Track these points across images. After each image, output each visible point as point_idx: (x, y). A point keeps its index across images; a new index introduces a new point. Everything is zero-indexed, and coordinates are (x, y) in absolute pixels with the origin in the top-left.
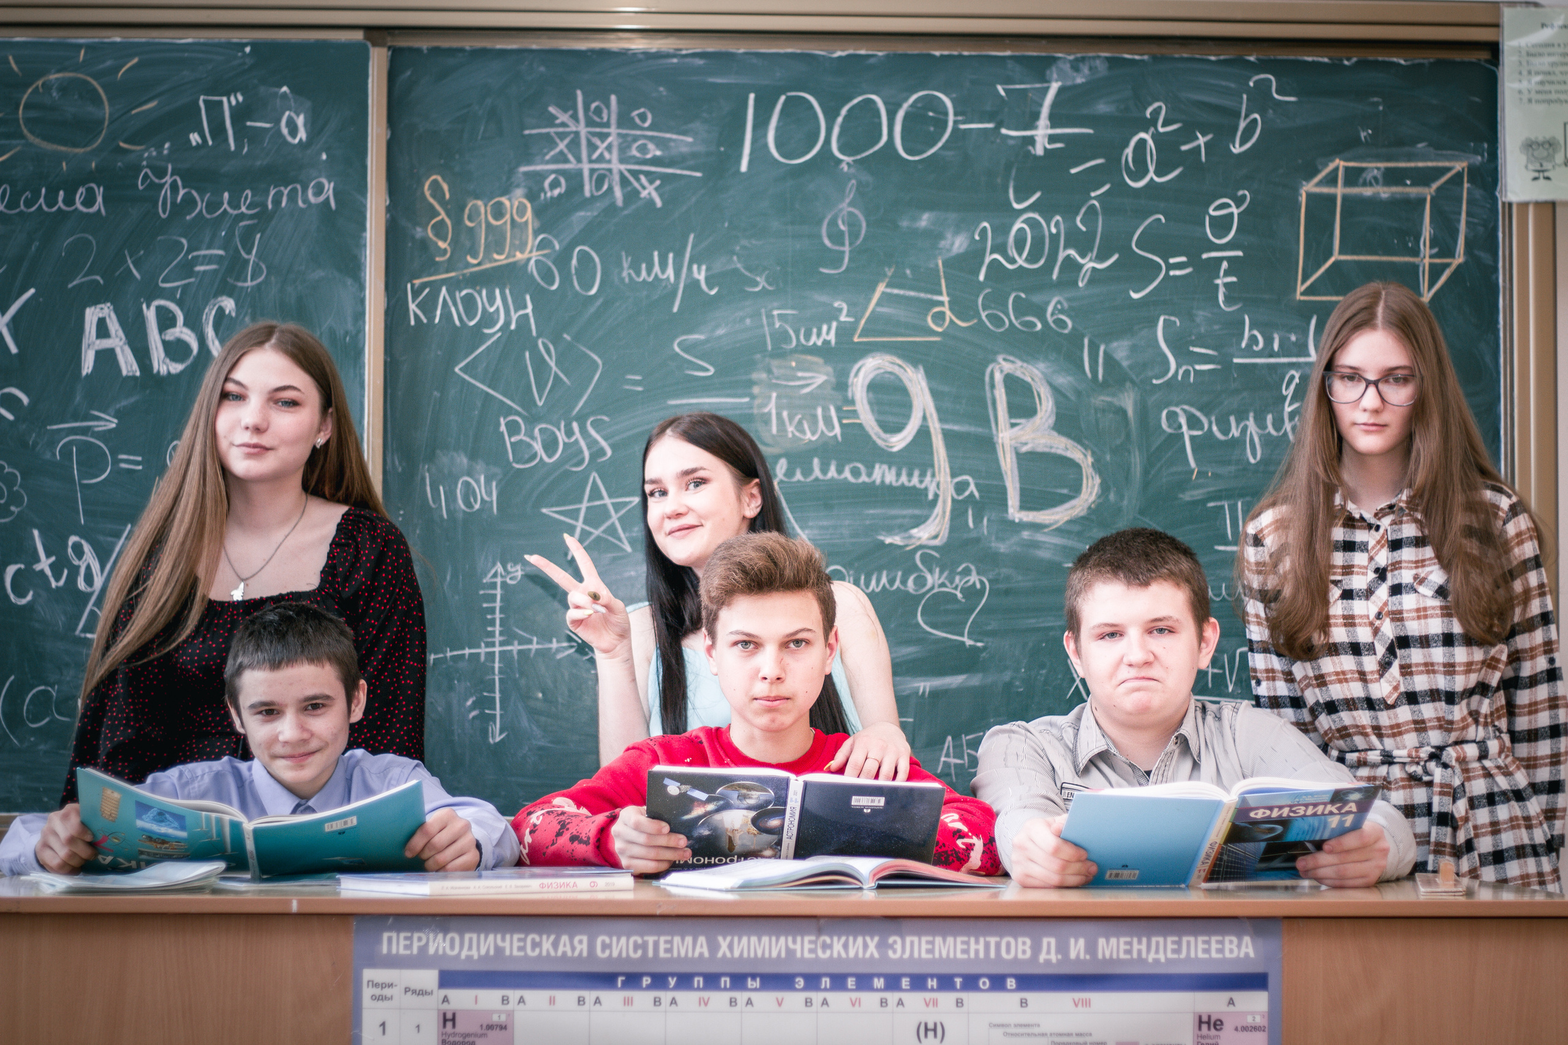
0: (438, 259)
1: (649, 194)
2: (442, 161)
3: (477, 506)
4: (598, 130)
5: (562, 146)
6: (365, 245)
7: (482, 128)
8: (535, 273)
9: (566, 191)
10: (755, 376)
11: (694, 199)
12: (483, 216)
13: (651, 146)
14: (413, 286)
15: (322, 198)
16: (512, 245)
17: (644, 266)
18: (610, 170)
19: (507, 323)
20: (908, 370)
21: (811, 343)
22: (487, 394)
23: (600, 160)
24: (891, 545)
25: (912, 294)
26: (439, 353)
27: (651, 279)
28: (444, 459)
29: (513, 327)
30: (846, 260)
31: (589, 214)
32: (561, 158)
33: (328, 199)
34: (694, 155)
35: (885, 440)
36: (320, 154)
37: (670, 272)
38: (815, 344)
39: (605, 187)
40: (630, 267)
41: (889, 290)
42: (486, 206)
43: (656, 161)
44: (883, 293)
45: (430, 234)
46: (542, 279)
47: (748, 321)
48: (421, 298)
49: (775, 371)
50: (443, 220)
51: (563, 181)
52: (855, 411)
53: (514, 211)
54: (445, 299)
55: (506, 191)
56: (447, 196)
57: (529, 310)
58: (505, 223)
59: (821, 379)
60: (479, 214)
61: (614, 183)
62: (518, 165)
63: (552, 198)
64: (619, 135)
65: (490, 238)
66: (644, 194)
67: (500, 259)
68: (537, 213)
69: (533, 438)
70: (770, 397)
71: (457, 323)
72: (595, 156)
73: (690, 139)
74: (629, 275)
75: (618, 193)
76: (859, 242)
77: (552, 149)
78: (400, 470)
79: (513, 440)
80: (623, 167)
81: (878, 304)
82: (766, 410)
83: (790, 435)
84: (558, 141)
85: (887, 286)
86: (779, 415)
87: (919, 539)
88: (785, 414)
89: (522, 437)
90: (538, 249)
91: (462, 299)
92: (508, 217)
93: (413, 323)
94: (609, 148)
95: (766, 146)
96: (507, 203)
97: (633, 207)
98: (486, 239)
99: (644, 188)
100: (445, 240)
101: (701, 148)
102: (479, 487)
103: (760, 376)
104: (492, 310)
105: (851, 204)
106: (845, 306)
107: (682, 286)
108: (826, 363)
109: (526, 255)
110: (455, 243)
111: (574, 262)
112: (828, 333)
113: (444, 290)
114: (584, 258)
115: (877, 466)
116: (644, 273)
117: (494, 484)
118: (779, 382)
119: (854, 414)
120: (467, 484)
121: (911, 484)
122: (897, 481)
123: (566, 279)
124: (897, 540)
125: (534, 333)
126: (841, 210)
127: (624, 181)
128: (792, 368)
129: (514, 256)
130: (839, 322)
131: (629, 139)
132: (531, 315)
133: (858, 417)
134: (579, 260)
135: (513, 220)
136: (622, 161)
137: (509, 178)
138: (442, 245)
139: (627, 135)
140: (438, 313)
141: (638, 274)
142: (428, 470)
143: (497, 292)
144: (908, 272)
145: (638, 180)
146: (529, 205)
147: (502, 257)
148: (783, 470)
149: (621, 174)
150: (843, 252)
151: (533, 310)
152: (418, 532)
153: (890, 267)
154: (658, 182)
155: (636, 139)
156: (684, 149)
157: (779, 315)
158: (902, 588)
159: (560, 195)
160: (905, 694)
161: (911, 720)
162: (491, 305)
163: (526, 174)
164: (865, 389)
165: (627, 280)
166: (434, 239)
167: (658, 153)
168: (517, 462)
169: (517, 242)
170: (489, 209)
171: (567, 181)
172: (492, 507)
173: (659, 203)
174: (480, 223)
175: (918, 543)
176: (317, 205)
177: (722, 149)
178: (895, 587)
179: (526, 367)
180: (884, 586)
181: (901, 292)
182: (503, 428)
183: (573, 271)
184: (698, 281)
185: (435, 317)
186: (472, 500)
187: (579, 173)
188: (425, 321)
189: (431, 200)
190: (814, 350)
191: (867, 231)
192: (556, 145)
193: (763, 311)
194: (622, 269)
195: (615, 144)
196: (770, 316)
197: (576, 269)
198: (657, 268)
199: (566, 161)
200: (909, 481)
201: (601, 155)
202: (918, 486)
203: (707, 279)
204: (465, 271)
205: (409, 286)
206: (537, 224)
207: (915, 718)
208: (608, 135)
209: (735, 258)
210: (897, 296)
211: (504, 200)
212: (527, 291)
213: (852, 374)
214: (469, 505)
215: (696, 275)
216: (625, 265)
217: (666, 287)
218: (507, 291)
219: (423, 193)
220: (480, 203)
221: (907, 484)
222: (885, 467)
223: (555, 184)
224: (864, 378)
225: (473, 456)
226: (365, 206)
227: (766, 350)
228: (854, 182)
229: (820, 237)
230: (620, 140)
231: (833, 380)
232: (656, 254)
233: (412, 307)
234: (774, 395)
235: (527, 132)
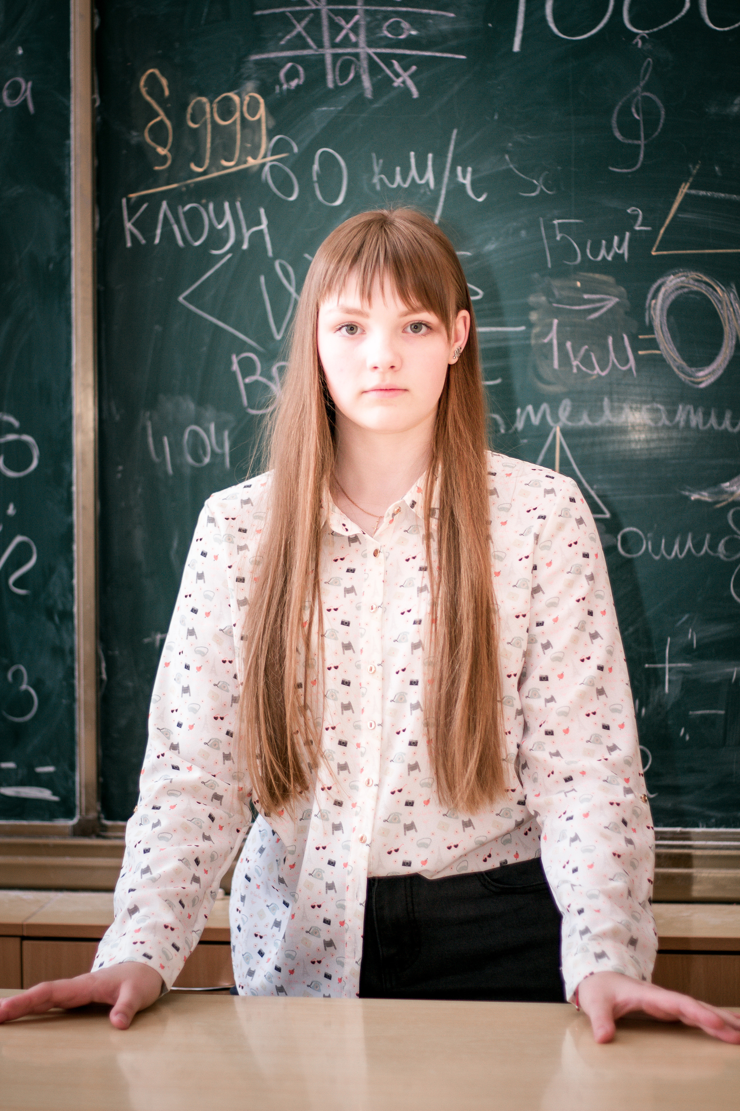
0: (157, 168)
1: (404, 82)
2: (160, 52)
3: (207, 460)
4: (342, 7)
5: (299, 28)
6: (69, 155)
7: (206, 10)
8: (270, 182)
9: (306, 82)
10: (532, 299)
11: (457, 87)
12: (208, 116)
13: (405, 25)
14: (129, 200)
15: (18, 101)
16: (243, 148)
17: (398, 169)
18: (357, 55)
19: (239, 242)
20: (718, 289)
21: (600, 258)
22: (217, 327)
23: (346, 42)
24: (698, 502)
25: (722, 195)
26: (160, 279)
27: (406, 186)
28: (167, 405)
29: (245, 246)
30: (642, 156)
31: (332, 108)
32: (299, 43)
33: (25, 101)
34: (456, 34)
35: (690, 376)
36: (16, 49)
37: (430, 176)
38: (604, 258)
39: (351, 76)
40: (381, 173)
41: (693, 192)
42: (211, 102)
43: (411, 43)
44: (687, 195)
45: (148, 140)
46: (279, 189)
47: (523, 233)
48: (138, 214)
49: (556, 293)
50: (161, 122)
51: (301, 69)
52: (654, 340)
53: (245, 108)
54: (165, 216)
55: (235, 85)
56: (167, 93)
57: (264, 226)
58: (234, 123)
59: (612, 302)
60: (204, 113)
61: (361, 71)
62: (249, 53)
63: (288, 90)
64: (367, 11)
65: (218, 141)
66: (398, 82)
67: (230, 166)
68: (271, 110)
69: (271, 378)
70: (551, 325)
71: (180, 243)
72: (338, 39)
73: (452, 15)
74: (381, 180)
75: (367, 82)
76: (656, 134)
77: (289, 32)
78: (117, 418)
79: (248, 380)
80: (371, 51)
81: (680, 209)
82: (546, 341)
83: (575, 370)
84: (295, 22)
85: (690, 188)
86: (561, 346)
87: (732, 493)
88: (569, 345)
89: (257, 377)
90: (272, 155)
91: (185, 213)
92: (237, 115)
93: (129, 244)
94: (355, 29)
95: (544, 19)
96: (236, 99)
97: (385, 99)
98: (212, 142)
99: (398, 75)
100: (164, 146)
101: (464, 25)
102: (209, 436)
103: (538, 299)
104: (220, 227)
105: (646, 88)
106: (640, 212)
107: (443, 192)
108: (619, 282)
109: (259, 161)
110: (175, 149)
111: (316, 167)
112: (619, 247)
113: (164, 205)
114: (328, 161)
115: (680, 407)
116: (398, 179)
117: (226, 434)
118: (560, 306)
119: (653, 344)
120: (195, 434)
121: (723, 427)
122: (705, 423)
123: (306, 188)
124: (705, 496)
125: (270, 253)
126: (635, 95)
127: (374, 68)
128: (576, 289)
129: (245, 162)
130: (633, 232)
131: (379, 17)
132: (266, 231)
133: (658, 348)
134: (321, 165)
135: (243, 119)
136: (370, 44)
137: (238, 69)
138: (161, 151)
139: (376, 11)
140: (159, 231)
141: (392, 180)
142: (151, 418)
143: (226, 205)
144: (717, 168)
145: (390, 66)
146: (262, 101)
147: (232, 164)
148: (567, 413)
149: (370, 57)
150: (639, 146)
151: (269, 226)
152: (140, 490)
153: (695, 164)
154: (414, 68)
155: (387, 16)
156: (445, 27)
157: (559, 224)
158: (711, 553)
159: (298, 86)
160: (714, 681)
161: (722, 712)
162: (220, 223)
163: (257, 63)
164: (665, 313)
165: (378, 187)
166: (153, 144)
167: (414, 33)
168: (253, 408)
169: (249, 145)
170: (215, 106)
171: (305, 70)
172: (223, 463)
173: (415, 93)
174: (205, 124)
175: (730, 500)
176: (13, 109)
177: (490, 25)
178: (703, 552)
179: (261, 294)
180: (689, 550)
181: (709, 194)
182: (235, 367)
183: (315, 178)
184: (464, 185)
185: (154, 237)
186: (201, 452)
187: (321, 60)
188: (143, 242)
189: (148, 98)
190: (604, 267)
191: (666, 120)
192: (294, 27)
193: (541, 220)
194: (372, 174)
195: (362, 23)
196: (549, 227)
197: (318, 176)
198: (414, 172)
199: (306, 46)
200: (720, 424)
201: (347, 37)
202: (730, 429)
203: (473, 183)
204: (189, 181)
205: (124, 201)
206: (272, 123)
207: (727, 711)
208: (354, 12)
209: (507, 157)
210: (704, 198)
211: (232, 95)
212: (261, 204)
213: (650, 296)
214: (198, 458)
215: (461, 179)
216: (376, 169)
217: (425, 193)
218: (238, 204)
219: (138, 90)
220: (204, 99)
221: (716, 426)
222: (691, 408)
223: (292, 75)
224: (664, 301)
225: (201, 402)
226: (67, 108)
227: (546, 267)
228: (650, 59)
229: (610, 128)
230: (368, 19)
231: (627, 302)
232: (412, 154)
233: (128, 225)
234: (556, 322)
235: (258, 13)
